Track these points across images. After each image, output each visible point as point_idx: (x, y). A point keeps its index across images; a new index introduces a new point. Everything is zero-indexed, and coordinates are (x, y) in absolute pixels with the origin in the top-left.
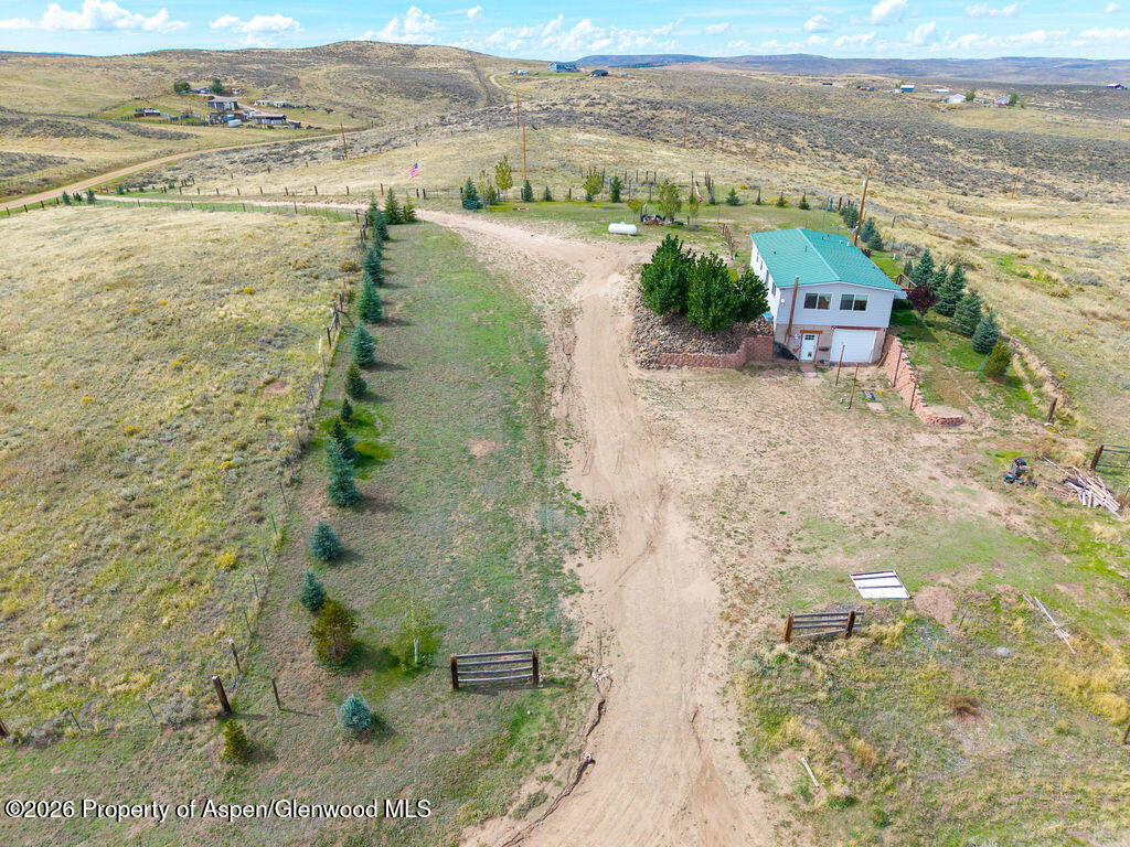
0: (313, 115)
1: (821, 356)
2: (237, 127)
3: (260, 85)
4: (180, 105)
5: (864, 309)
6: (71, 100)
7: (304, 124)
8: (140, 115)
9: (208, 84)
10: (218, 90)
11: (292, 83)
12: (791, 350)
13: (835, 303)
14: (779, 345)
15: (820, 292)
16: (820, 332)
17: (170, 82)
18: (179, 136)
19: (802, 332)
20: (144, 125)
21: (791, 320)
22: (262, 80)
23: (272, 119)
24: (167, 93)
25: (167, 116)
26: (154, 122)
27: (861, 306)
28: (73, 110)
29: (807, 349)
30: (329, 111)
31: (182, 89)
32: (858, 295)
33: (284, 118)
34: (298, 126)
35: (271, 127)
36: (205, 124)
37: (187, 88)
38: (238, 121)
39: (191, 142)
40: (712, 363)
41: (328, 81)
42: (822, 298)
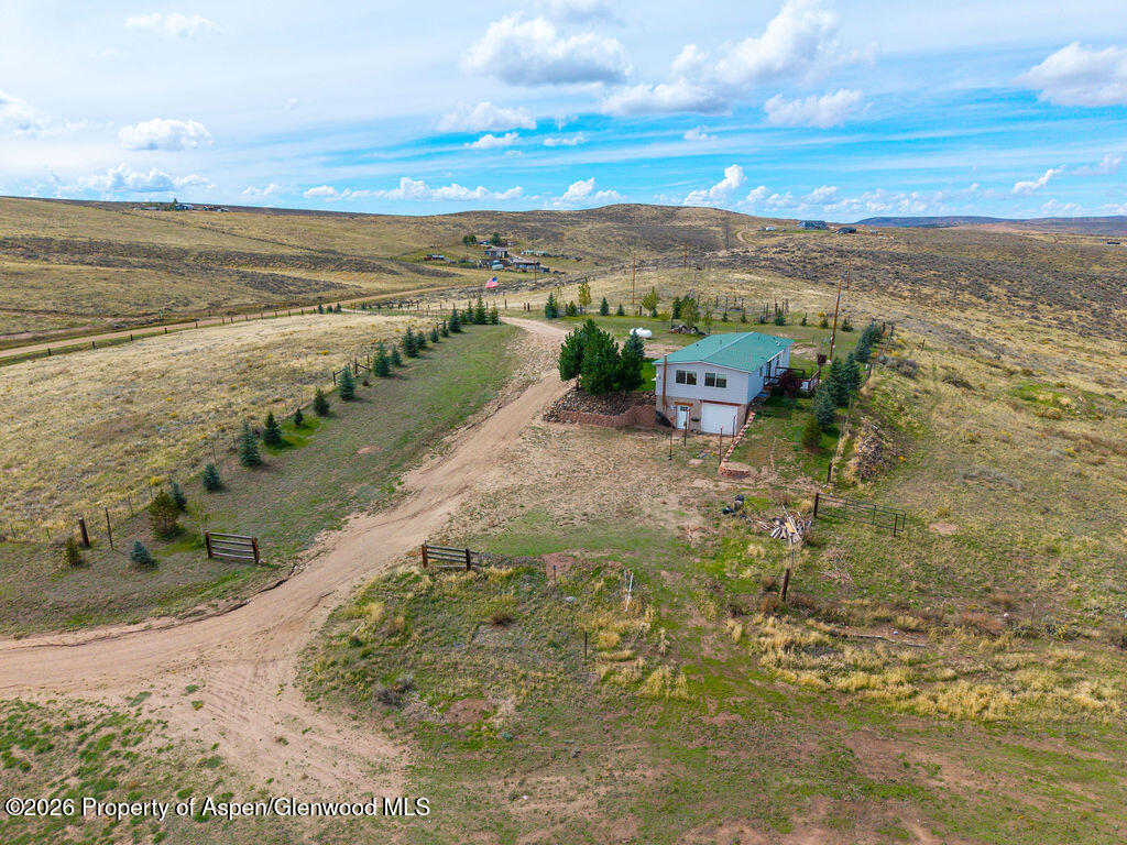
0: (565, 262)
1: (693, 425)
2: (498, 270)
3: (530, 238)
4: (462, 253)
5: (725, 386)
6: (384, 247)
7: (552, 269)
8: (429, 259)
9: (489, 237)
10: (496, 242)
11: (557, 237)
12: (669, 418)
13: (701, 380)
14: (659, 414)
15: (688, 370)
16: (691, 405)
17: (464, 233)
18: (447, 275)
19: (677, 403)
20: (428, 267)
21: (664, 392)
22: (533, 235)
23: (528, 264)
24: (458, 243)
25: (449, 260)
26: (437, 265)
27: (722, 383)
28: (382, 254)
29: (682, 418)
30: (579, 260)
31: (470, 241)
32: (719, 374)
33: (538, 264)
34: (547, 270)
35: (525, 271)
36: (475, 267)
37: (473, 239)
38: (501, 266)
39: (455, 279)
40: (599, 422)
41: (587, 236)
42: (690, 375)
